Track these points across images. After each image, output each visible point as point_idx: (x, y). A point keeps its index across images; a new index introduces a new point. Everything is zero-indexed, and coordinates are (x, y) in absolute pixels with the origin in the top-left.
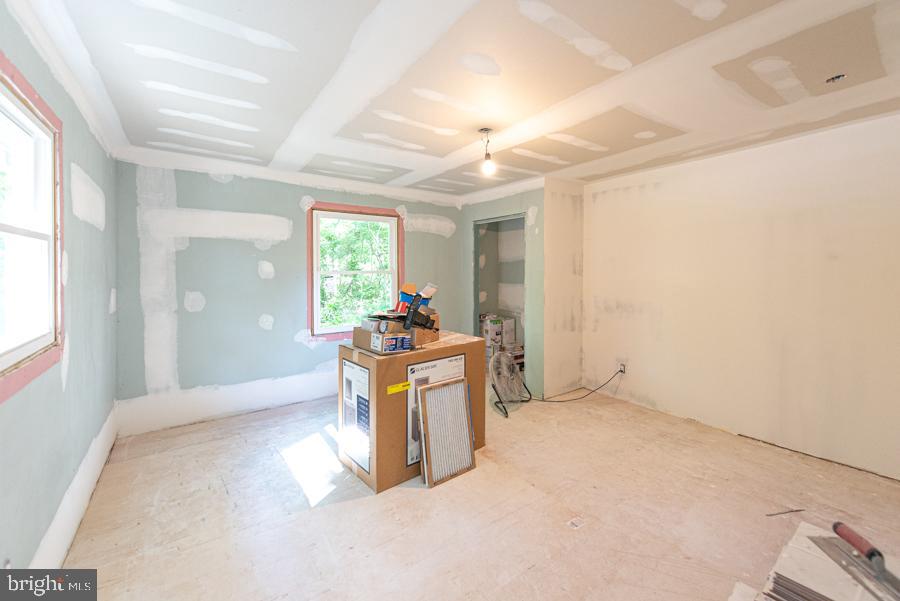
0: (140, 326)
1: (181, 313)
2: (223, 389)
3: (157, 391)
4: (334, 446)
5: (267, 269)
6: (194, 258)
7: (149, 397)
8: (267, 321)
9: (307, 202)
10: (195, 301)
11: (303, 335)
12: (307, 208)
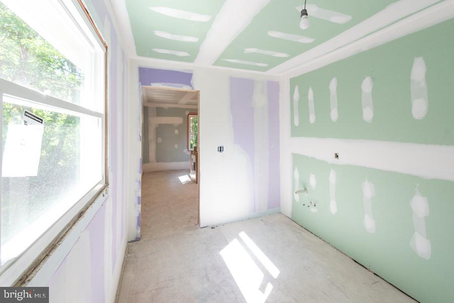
0: (148, 145)
1: (157, 143)
2: (165, 163)
3: (151, 162)
4: (190, 177)
5: (177, 132)
6: (161, 129)
7: (150, 163)
8: (176, 146)
9: (187, 113)
10: (160, 140)
11: (185, 151)
12: (187, 114)
